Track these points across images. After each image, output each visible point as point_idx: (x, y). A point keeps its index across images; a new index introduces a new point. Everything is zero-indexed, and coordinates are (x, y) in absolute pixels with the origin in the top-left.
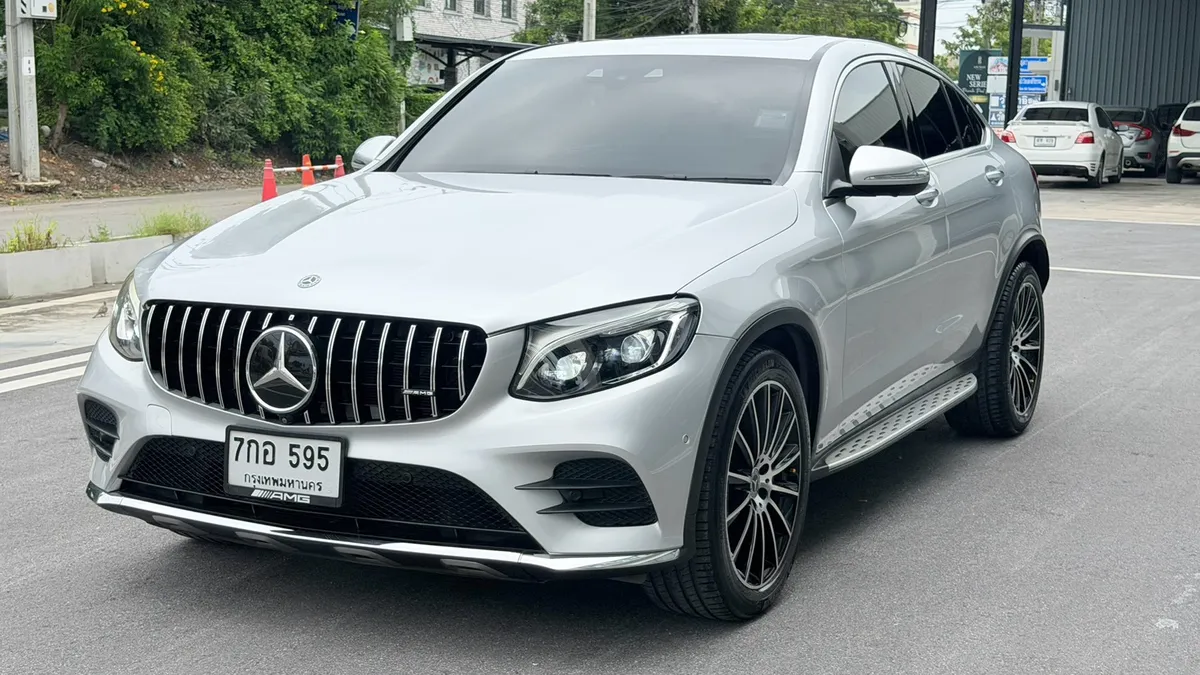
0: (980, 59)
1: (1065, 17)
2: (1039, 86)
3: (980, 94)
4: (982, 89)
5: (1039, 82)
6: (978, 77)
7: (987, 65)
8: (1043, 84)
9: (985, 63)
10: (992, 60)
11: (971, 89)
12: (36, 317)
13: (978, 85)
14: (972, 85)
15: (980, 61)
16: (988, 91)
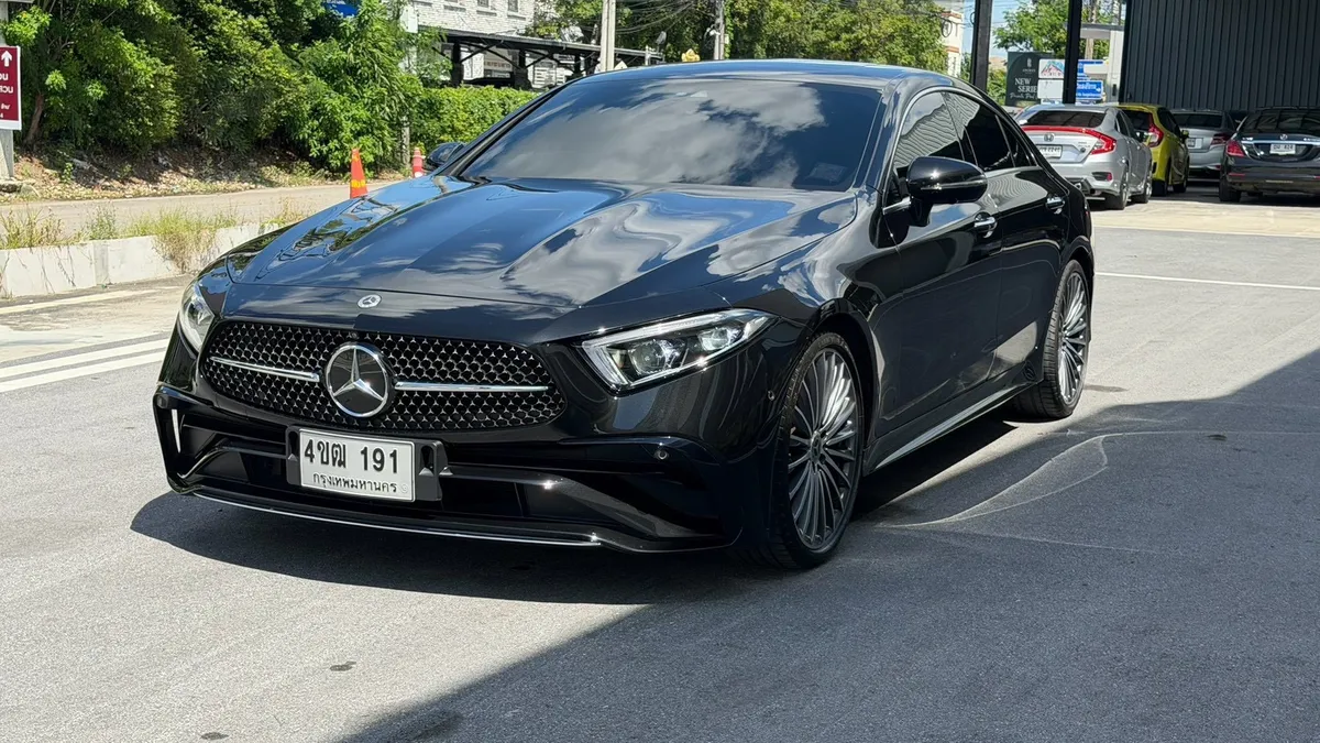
0: (1029, 61)
1: (1123, 18)
2: (1093, 91)
3: (1029, 100)
4: (1032, 94)
5: (1094, 87)
6: (1027, 81)
7: (1037, 70)
8: (1098, 90)
9: (1036, 66)
10: (1043, 63)
11: (1020, 94)
12: (45, 316)
13: (1028, 90)
14: (1021, 89)
15: (1029, 65)
16: (1039, 97)
